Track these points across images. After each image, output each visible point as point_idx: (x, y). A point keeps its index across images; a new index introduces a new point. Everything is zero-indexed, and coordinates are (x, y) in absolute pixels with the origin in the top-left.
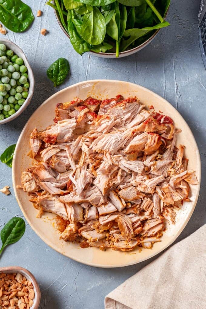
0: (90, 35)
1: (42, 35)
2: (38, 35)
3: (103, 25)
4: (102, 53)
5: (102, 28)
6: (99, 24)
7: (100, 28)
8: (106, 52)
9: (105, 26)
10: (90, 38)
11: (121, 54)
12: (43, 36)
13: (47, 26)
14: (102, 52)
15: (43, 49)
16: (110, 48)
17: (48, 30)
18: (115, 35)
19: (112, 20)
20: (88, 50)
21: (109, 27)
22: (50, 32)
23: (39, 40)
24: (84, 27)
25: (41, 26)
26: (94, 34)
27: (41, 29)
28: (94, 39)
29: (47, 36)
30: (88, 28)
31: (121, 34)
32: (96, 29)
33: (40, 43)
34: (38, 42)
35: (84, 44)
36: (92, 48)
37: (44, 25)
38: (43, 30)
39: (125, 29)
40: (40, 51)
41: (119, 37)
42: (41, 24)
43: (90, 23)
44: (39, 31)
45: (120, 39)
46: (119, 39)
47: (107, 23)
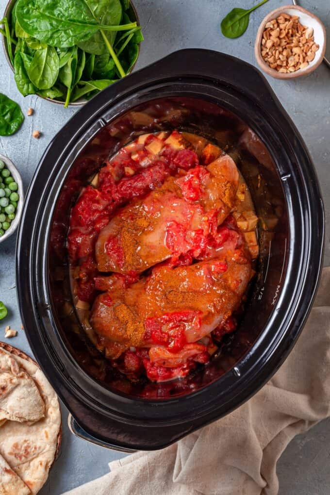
0: (38, 76)
1: (34, 138)
2: (30, 138)
3: (56, 67)
4: (49, 99)
5: (54, 71)
6: (52, 65)
7: (52, 70)
8: (54, 99)
9: (58, 69)
10: (39, 80)
11: (70, 105)
12: (36, 140)
13: (40, 127)
14: (49, 97)
15: (36, 156)
16: (59, 95)
17: (41, 131)
18: (68, 82)
19: (66, 65)
20: (33, 92)
21: (62, 70)
22: (45, 134)
23: (31, 144)
24: (34, 65)
25: (33, 128)
26: (43, 75)
27: (32, 131)
28: (42, 82)
29: (40, 139)
30: (39, 67)
31: (75, 82)
32: (47, 70)
33: (32, 148)
34: (30, 147)
35: (30, 85)
36: (39, 91)
37: (36, 126)
38: (35, 133)
39: (79, 79)
40: (33, 157)
41: (72, 84)
42: (33, 124)
43: (42, 61)
44: (31, 133)
45: (73, 87)
46: (71, 88)
47: (61, 67)
